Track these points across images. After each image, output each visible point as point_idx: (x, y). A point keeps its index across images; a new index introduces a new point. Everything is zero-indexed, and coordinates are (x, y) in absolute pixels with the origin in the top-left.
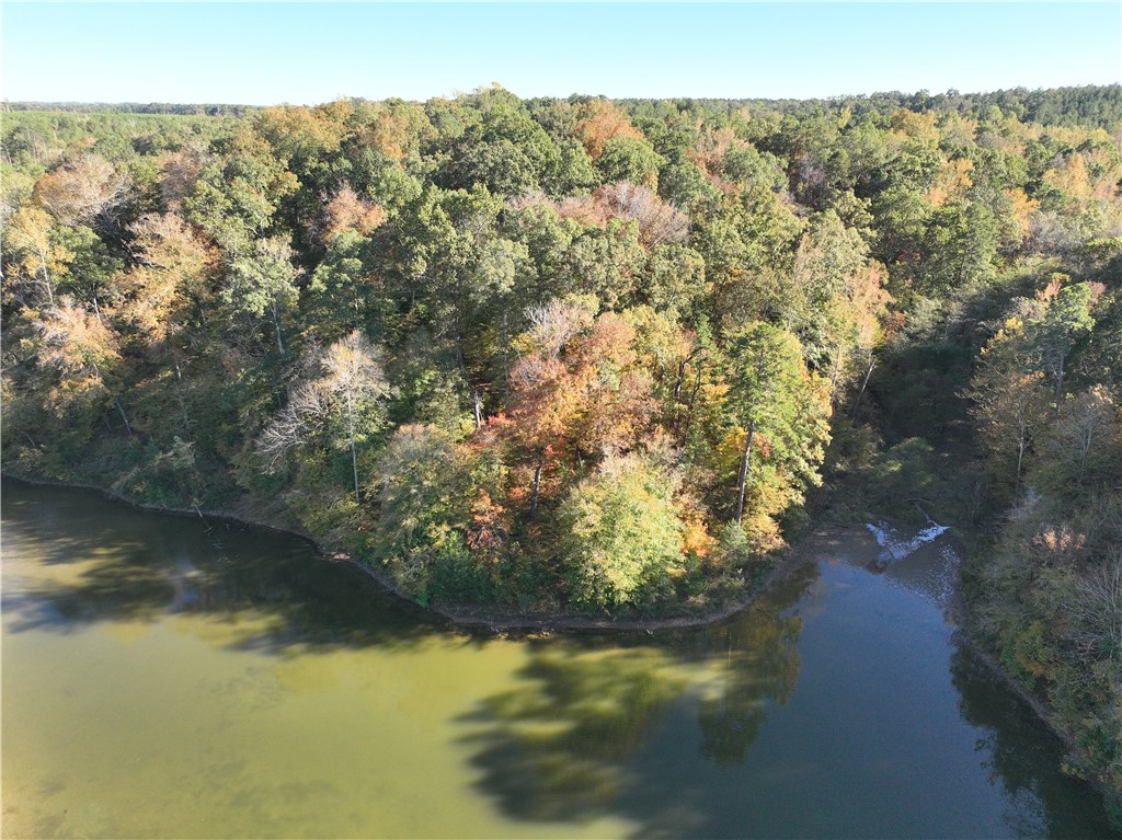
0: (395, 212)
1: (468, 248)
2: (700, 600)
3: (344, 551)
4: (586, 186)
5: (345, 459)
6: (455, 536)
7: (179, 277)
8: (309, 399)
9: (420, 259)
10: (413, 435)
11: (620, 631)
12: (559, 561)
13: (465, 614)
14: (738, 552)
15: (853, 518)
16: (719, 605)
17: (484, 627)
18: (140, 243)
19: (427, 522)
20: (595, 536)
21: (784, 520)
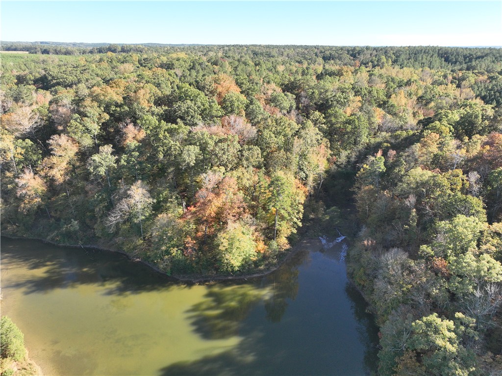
0: (149, 132)
1: (178, 148)
2: (262, 267)
3: (139, 258)
4: (219, 117)
5: (138, 226)
6: (179, 252)
7: (68, 159)
8: (124, 205)
9: (161, 153)
10: (162, 217)
11: (236, 279)
12: (215, 258)
13: (184, 277)
14: (275, 251)
15: (315, 235)
16: (268, 269)
17: (191, 281)
18: (52, 147)
19: (169, 247)
20: (226, 249)
21: (290, 239)
